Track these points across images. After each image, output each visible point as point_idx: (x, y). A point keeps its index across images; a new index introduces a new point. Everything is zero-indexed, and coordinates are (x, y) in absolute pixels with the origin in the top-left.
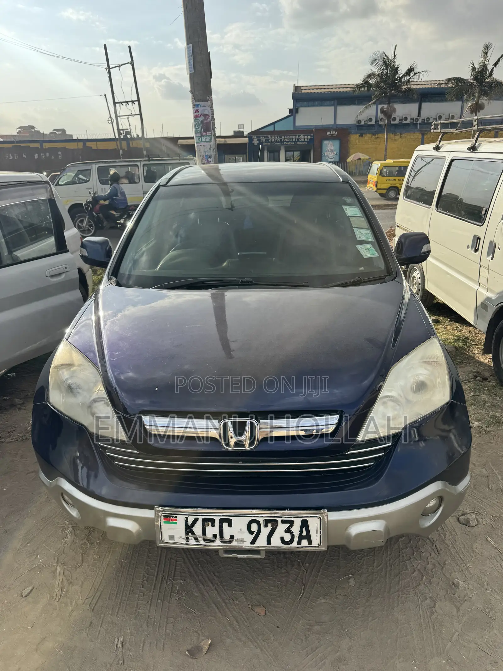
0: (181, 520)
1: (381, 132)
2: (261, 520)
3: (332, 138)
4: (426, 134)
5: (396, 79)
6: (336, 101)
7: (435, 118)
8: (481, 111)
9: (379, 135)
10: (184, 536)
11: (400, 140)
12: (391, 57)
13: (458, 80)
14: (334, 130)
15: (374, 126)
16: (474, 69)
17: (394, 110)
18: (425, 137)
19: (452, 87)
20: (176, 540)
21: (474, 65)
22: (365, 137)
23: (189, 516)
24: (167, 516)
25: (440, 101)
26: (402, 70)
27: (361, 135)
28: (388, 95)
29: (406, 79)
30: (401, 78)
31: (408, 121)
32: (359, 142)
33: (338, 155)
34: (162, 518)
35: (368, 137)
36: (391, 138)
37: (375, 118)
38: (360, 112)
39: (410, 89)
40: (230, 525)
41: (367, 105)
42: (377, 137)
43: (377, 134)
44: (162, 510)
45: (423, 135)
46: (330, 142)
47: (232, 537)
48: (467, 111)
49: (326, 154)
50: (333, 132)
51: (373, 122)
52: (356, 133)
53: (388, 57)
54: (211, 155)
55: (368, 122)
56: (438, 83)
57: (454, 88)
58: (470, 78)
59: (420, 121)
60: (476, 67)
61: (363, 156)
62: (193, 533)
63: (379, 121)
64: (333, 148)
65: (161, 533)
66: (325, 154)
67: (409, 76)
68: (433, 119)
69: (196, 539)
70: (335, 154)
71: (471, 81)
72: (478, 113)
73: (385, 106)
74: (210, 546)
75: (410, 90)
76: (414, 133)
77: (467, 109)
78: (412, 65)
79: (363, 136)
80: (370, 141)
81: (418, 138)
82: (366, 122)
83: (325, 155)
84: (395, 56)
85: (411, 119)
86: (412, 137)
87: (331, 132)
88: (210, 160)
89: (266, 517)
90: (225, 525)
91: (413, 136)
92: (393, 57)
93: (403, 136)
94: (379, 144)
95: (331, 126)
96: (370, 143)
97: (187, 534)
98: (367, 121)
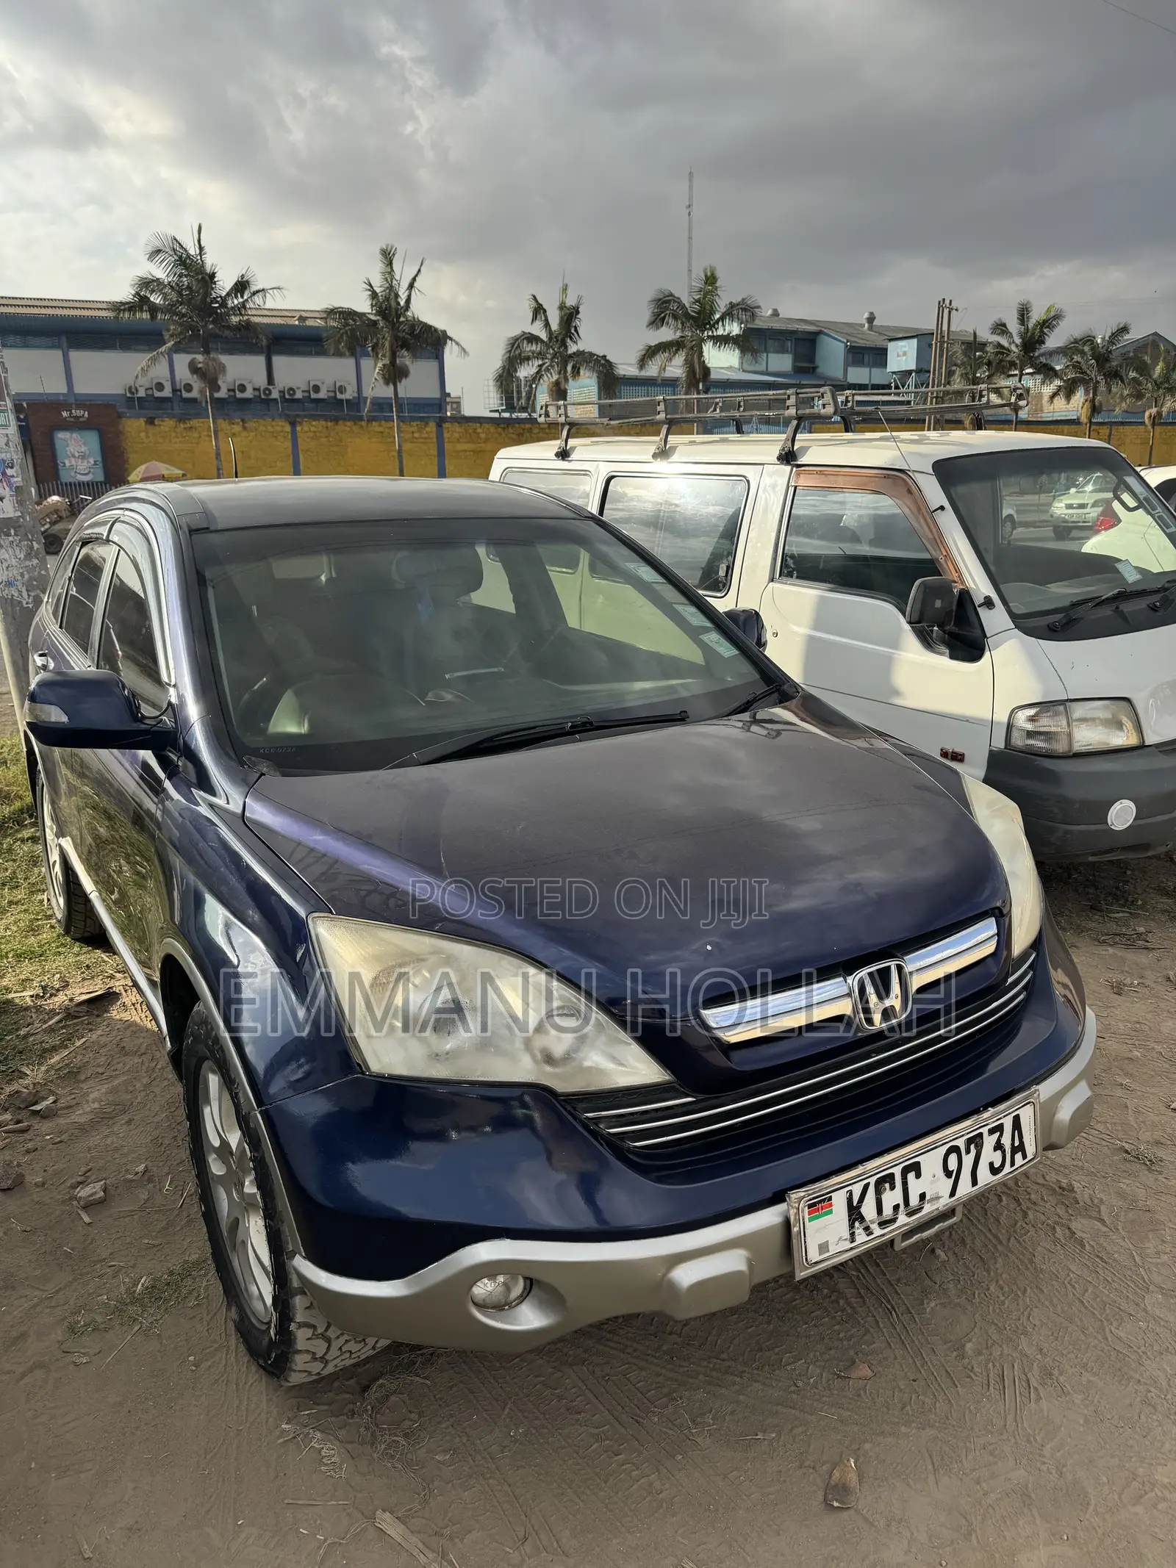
0: (839, 1200)
1: (197, 416)
2: (961, 1143)
3: (76, 425)
4: (301, 423)
5: (215, 300)
6: (64, 340)
7: (306, 389)
8: (404, 380)
9: (194, 423)
10: (846, 1233)
11: (244, 434)
12: (193, 250)
13: (348, 315)
14: (79, 406)
15: (172, 402)
16: (374, 295)
17: (222, 368)
18: (298, 428)
19: (337, 328)
20: (833, 1249)
21: (370, 285)
22: (160, 425)
23: (854, 1186)
24: (814, 1205)
25: (309, 354)
26: (225, 282)
27: (151, 421)
28: (201, 332)
29: (236, 302)
30: (224, 300)
31: (249, 394)
32: (147, 437)
33: (101, 465)
34: (806, 1210)
35: (167, 424)
36: (222, 430)
37: (170, 383)
38: (139, 368)
39: (248, 323)
40: (918, 1176)
41: (155, 353)
42: (188, 425)
43: (189, 419)
44: (803, 1194)
45: (293, 424)
46: (75, 435)
47: (923, 1196)
48: (376, 379)
49: (67, 464)
50: (79, 413)
51: (167, 392)
52: (138, 417)
53: (186, 250)
54: (12, 460)
55: (155, 391)
56: (298, 315)
57: (340, 329)
58: (370, 311)
59: (275, 395)
60: (378, 290)
61: (168, 469)
62: (862, 1219)
63: (180, 391)
64: (83, 450)
65: (806, 1247)
66: (64, 463)
67: (242, 297)
68: (303, 391)
69: (867, 1229)
70: (93, 462)
71: (373, 318)
72: (398, 384)
73: (200, 358)
74: (891, 1232)
75: (248, 327)
76: (273, 420)
77: (375, 375)
78: (244, 272)
79: (156, 422)
80: (173, 434)
81: (282, 431)
82: (150, 392)
83: (65, 466)
84: (201, 248)
85: (254, 389)
86: (270, 429)
87: (73, 411)
88: (9, 472)
89: (968, 1133)
90: (911, 1176)
91: (272, 427)
92: (198, 252)
93: (249, 425)
94: (198, 443)
95: (61, 398)
96: (174, 440)
97: (852, 1226)
98: (152, 389)
